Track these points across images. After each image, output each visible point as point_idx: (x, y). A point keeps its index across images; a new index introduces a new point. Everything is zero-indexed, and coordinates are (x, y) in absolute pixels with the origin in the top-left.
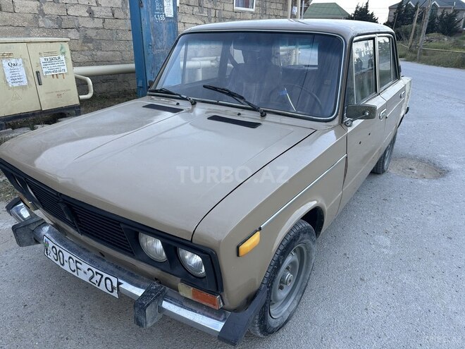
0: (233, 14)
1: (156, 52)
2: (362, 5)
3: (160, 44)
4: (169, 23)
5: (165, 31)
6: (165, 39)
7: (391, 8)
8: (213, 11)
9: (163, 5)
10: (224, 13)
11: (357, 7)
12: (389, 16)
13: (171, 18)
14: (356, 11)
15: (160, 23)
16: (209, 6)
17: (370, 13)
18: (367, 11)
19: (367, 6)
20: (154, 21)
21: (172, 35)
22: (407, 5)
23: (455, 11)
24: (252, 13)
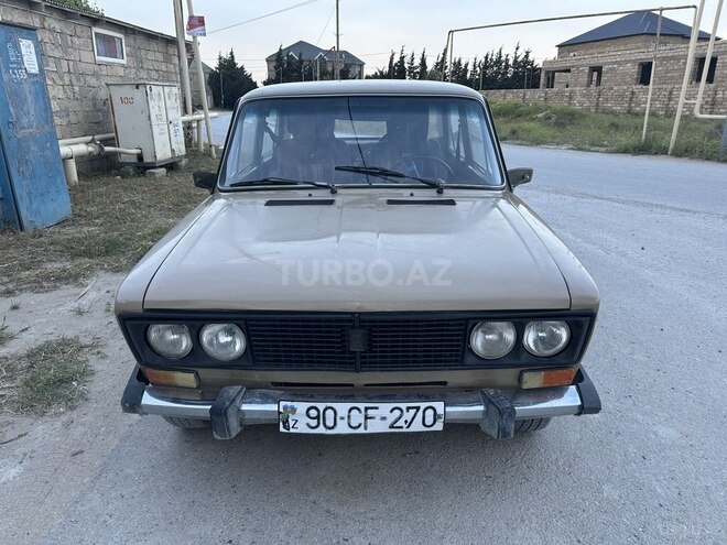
0: (97, 68)
1: (21, 134)
2: (225, 55)
3: (25, 120)
4: (34, 83)
5: (30, 98)
6: (32, 112)
7: (267, 60)
8: (64, 63)
9: (20, 52)
10: (83, 65)
11: (220, 58)
12: (269, 70)
13: (36, 75)
14: (220, 64)
15: (20, 83)
16: (57, 55)
17: (239, 66)
18: (235, 64)
19: (233, 57)
20: (11, 80)
21: (41, 103)
22: (288, 56)
23: (346, 65)
24: (123, 66)
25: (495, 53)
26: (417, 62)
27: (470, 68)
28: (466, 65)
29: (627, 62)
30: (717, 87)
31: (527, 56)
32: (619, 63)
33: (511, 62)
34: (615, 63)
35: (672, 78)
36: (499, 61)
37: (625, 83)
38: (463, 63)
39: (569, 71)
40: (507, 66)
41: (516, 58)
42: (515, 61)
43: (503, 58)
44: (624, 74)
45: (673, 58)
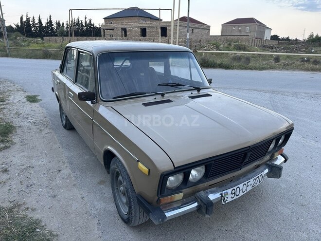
25: (76, 19)
26: (37, 21)
27: (65, 25)
28: (63, 24)
29: (136, 27)
30: (168, 39)
31: (90, 22)
32: (133, 28)
33: (84, 24)
34: (131, 27)
35: (153, 35)
36: (78, 23)
37: (137, 36)
38: (61, 23)
39: (113, 30)
40: (82, 26)
41: (86, 22)
42: (86, 24)
43: (80, 22)
44: (135, 32)
45: (152, 27)
